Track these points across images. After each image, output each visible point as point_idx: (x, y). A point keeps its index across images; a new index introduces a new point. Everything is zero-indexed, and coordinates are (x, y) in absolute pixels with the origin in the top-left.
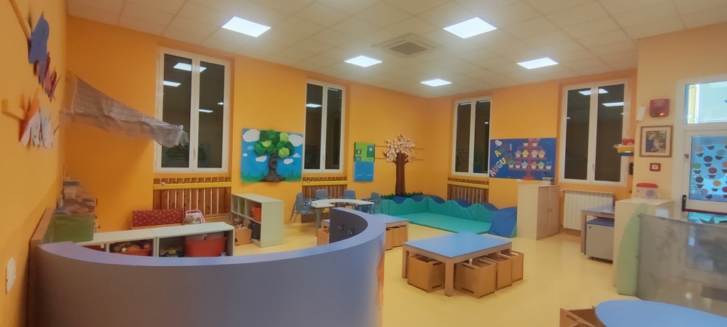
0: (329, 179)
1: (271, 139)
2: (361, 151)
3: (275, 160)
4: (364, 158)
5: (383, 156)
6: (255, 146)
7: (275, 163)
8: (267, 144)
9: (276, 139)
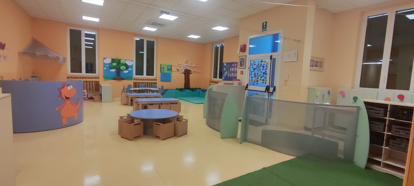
0: (147, 80)
1: (117, 62)
2: (164, 68)
3: (119, 71)
4: (166, 71)
5: (177, 71)
6: (109, 65)
7: (119, 72)
8: (114, 64)
9: (118, 62)
